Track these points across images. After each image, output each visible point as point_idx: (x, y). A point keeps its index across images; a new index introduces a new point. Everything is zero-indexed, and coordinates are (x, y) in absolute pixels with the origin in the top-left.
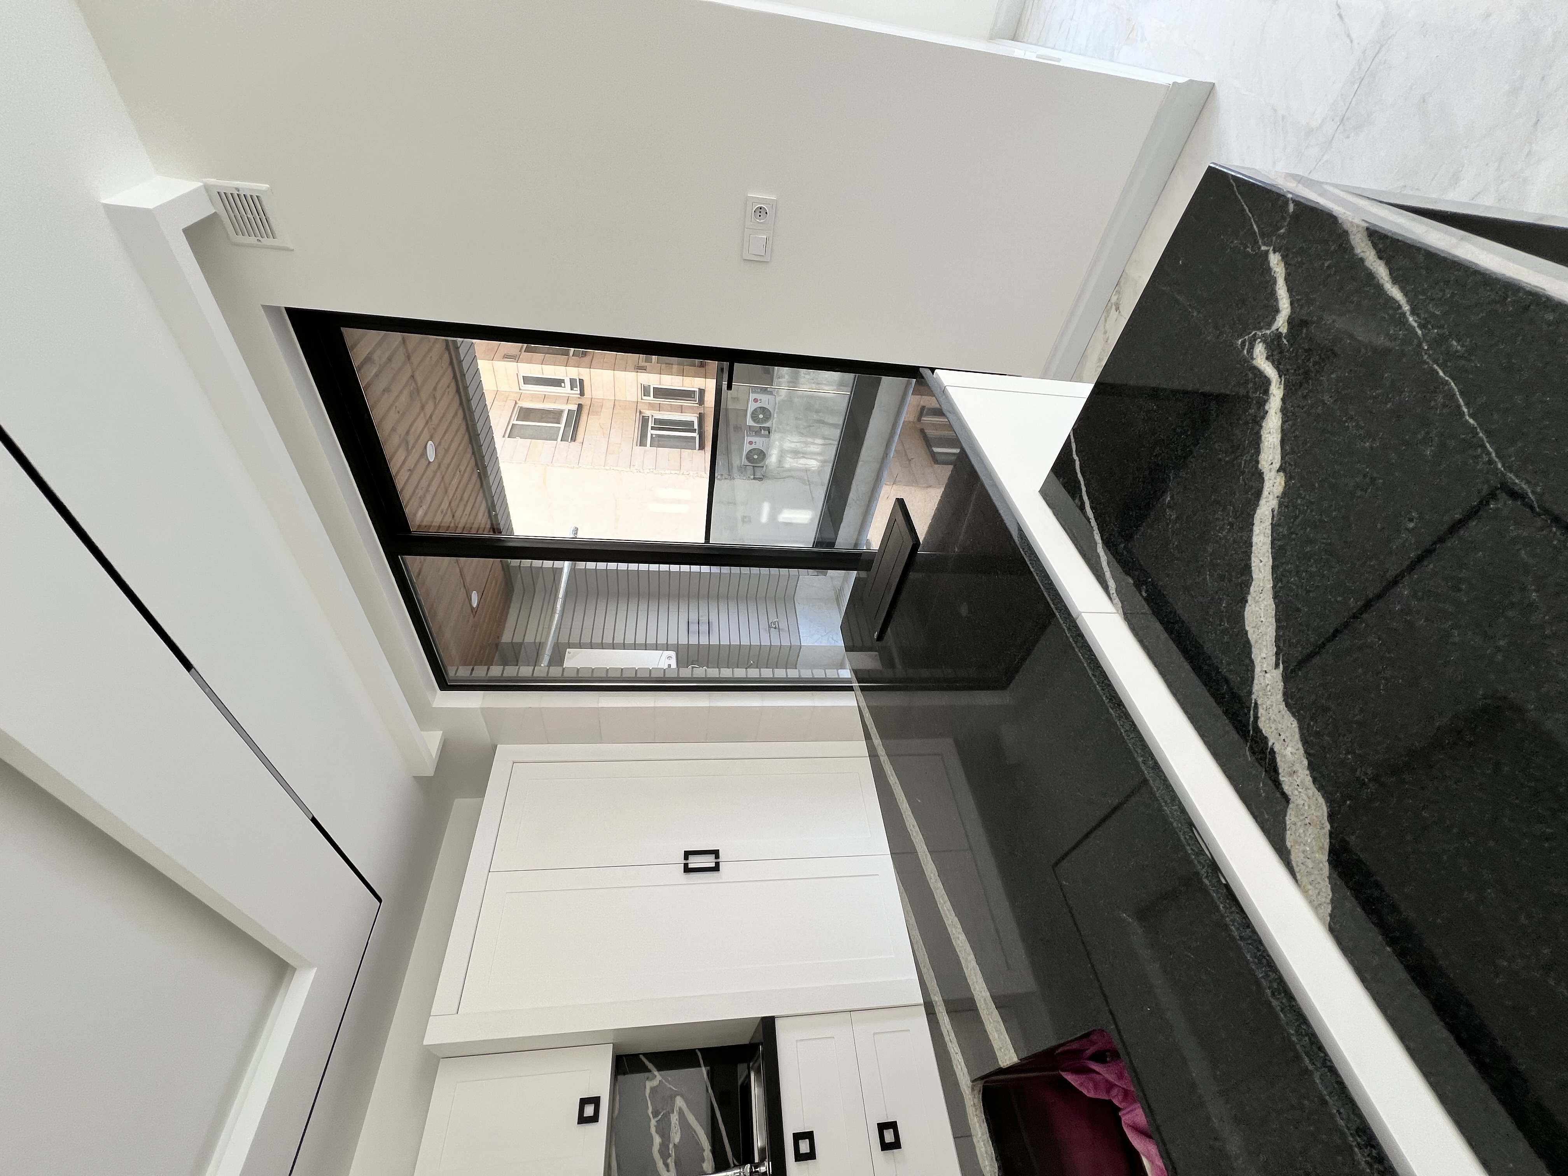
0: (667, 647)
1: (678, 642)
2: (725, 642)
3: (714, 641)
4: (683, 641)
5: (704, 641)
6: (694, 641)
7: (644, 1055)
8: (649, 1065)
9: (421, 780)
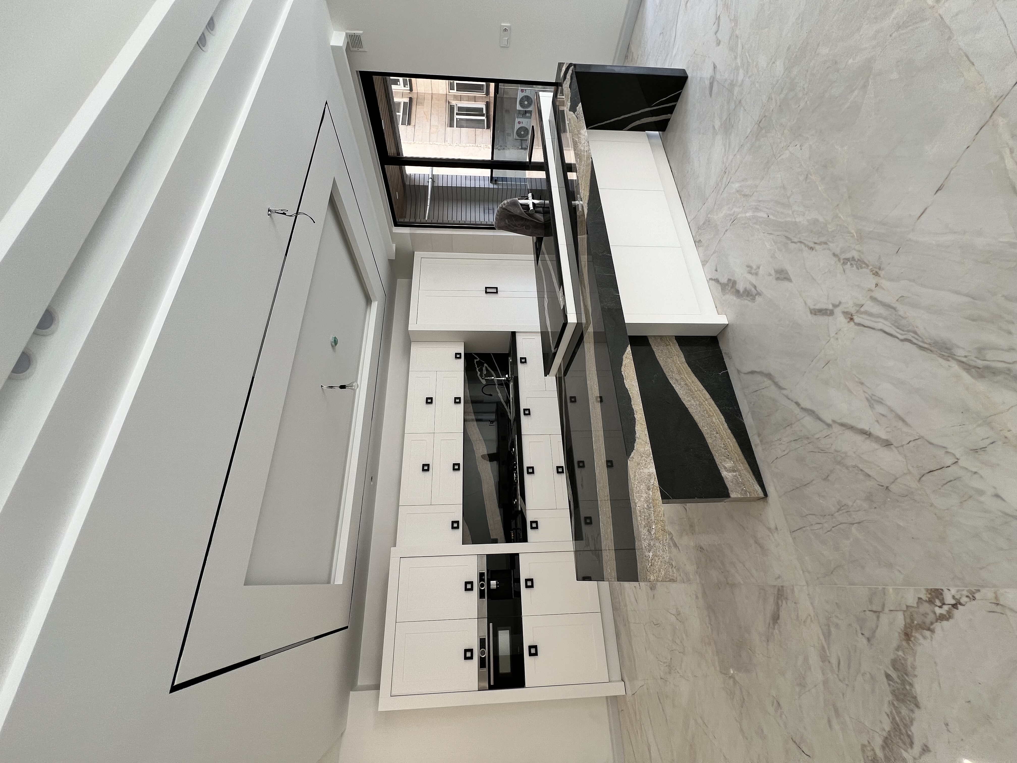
7: (473, 353)
8: (476, 356)
9: (391, 261)
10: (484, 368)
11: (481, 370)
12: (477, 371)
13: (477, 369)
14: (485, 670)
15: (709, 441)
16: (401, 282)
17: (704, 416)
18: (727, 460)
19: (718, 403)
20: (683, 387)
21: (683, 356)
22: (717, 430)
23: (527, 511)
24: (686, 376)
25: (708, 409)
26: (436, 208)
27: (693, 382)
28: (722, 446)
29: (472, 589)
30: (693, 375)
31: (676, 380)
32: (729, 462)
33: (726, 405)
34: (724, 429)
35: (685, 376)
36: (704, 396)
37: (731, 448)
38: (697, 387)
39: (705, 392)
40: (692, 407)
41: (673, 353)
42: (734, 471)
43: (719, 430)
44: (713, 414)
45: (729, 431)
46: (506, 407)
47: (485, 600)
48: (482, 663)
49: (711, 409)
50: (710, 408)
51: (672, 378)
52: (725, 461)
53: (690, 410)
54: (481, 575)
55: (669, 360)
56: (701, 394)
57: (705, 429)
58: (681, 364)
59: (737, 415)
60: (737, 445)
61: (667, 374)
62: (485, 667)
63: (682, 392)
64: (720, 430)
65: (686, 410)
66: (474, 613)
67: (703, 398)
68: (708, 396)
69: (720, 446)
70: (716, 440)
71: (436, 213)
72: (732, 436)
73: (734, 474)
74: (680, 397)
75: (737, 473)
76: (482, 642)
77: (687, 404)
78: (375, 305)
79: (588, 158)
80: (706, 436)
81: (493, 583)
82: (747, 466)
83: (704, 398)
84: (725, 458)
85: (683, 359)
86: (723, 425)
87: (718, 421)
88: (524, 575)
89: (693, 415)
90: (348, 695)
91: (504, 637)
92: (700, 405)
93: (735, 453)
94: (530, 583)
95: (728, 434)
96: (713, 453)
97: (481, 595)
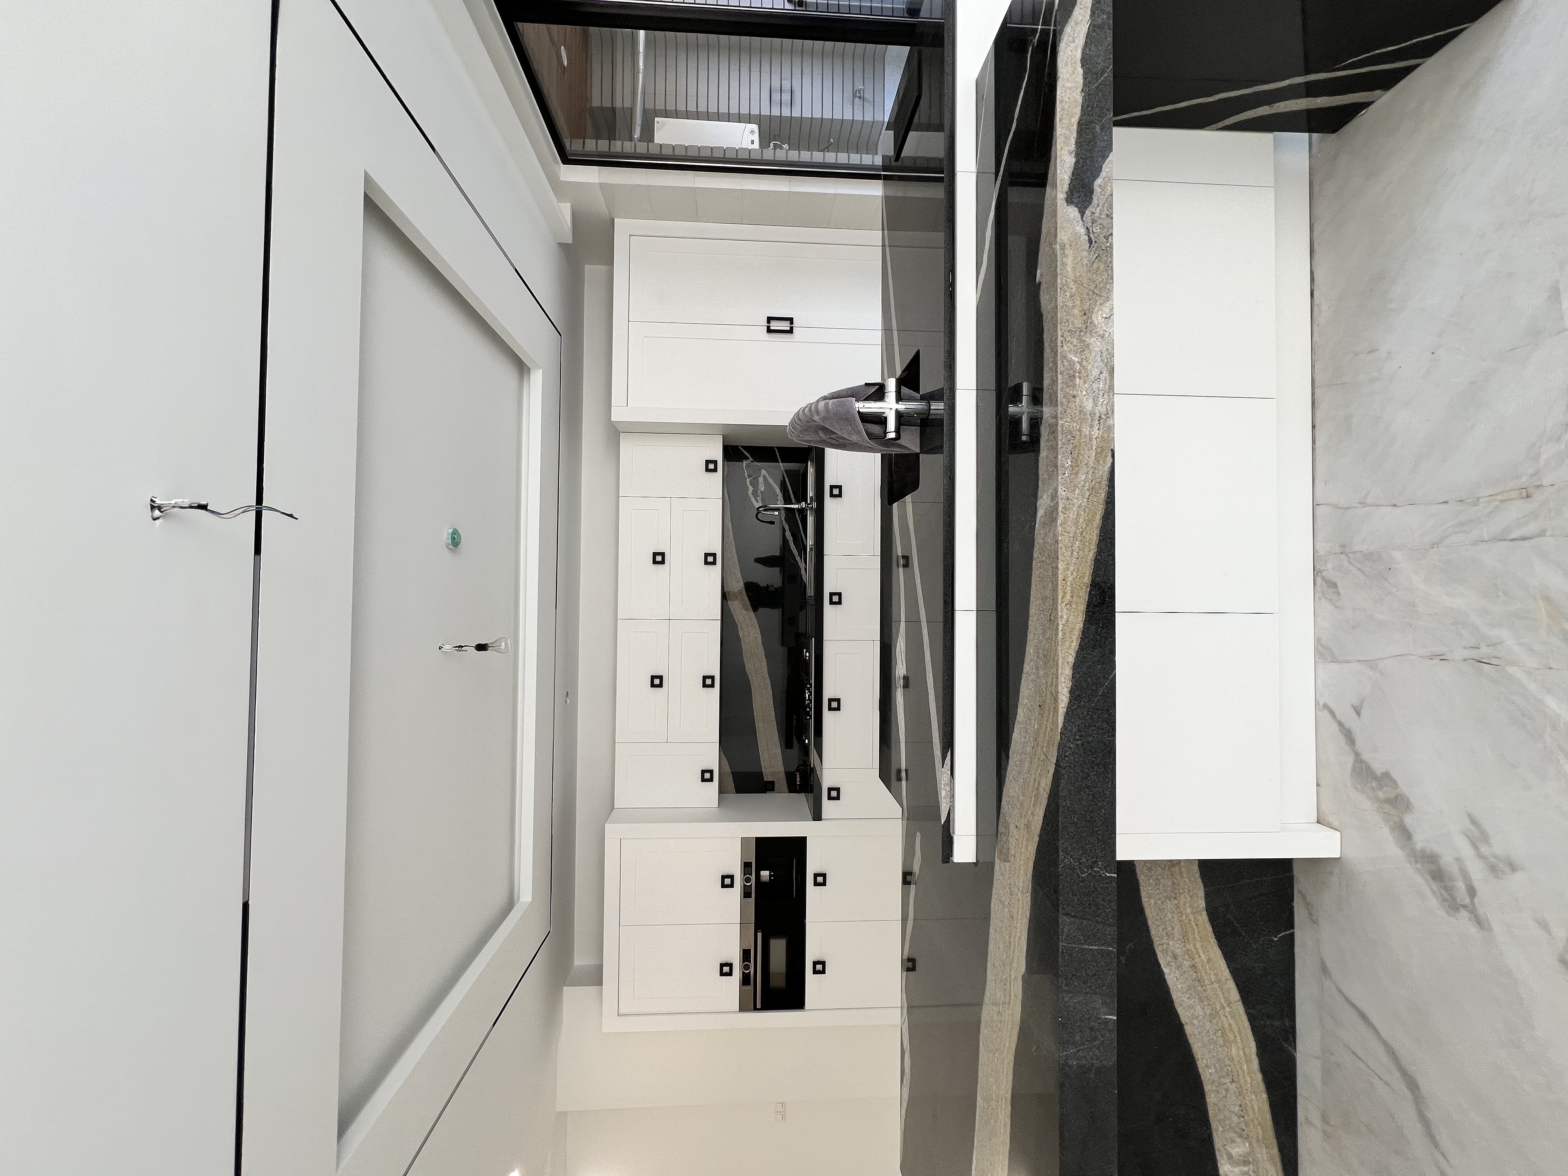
0: (749, 119)
1: (760, 113)
2: (807, 114)
3: (796, 114)
4: (765, 112)
5: (786, 112)
6: (776, 112)
7: (742, 447)
8: (746, 453)
9: (563, 247)
10: (761, 480)
11: (755, 484)
12: (748, 484)
13: (748, 480)
14: (750, 988)
15: (1211, 1099)
16: (592, 271)
17: (1215, 1043)
18: (1238, 1140)
19: (1252, 1011)
20: (1184, 972)
21: (1201, 893)
22: (1235, 1073)
23: (823, 770)
24: (1198, 945)
25: (1226, 1026)
26: (660, 70)
27: (1209, 960)
28: (1237, 1109)
29: (731, 886)
30: (1213, 941)
31: (1175, 957)
32: (1241, 1146)
33: (1268, 1017)
34: (1249, 1073)
35: (1195, 945)
36: (1226, 995)
37: (1254, 1113)
38: (1215, 974)
39: (1231, 985)
40: (1195, 1022)
41: (1182, 886)
42: (1246, 1163)
43: (1238, 1075)
44: (1235, 1037)
45: (1259, 1076)
46: (798, 559)
47: (752, 901)
48: (745, 980)
49: (1234, 1026)
50: (1232, 1022)
51: (1165, 952)
52: (1233, 1141)
53: (1188, 1029)
54: (747, 866)
55: (1169, 905)
56: (1222, 990)
57: (1208, 1071)
58: (1193, 913)
59: (1286, 1040)
60: (1266, 1108)
61: (1156, 941)
62: (749, 984)
63: (1180, 986)
64: (1241, 1075)
65: (1180, 1027)
66: (735, 916)
67: (1223, 1001)
68: (1235, 995)
69: (1232, 1109)
70: (1226, 1097)
71: (660, 87)
72: (1262, 1087)
73: (1245, 1169)
74: (1174, 997)
75: (1251, 1166)
76: (746, 955)
77: (1184, 1014)
78: (537, 381)
79: (1100, 453)
80: (1207, 1088)
81: (765, 874)
82: (1275, 1151)
83: (1226, 999)
84: (1236, 1135)
85: (1200, 902)
86: (1249, 1061)
87: (1241, 1053)
88: (811, 868)
89: (1191, 1040)
90: (561, 991)
91: (779, 947)
92: (1214, 1015)
93: (1259, 1124)
94: (821, 879)
95: (1254, 1083)
96: (1214, 1124)
97: (746, 894)
